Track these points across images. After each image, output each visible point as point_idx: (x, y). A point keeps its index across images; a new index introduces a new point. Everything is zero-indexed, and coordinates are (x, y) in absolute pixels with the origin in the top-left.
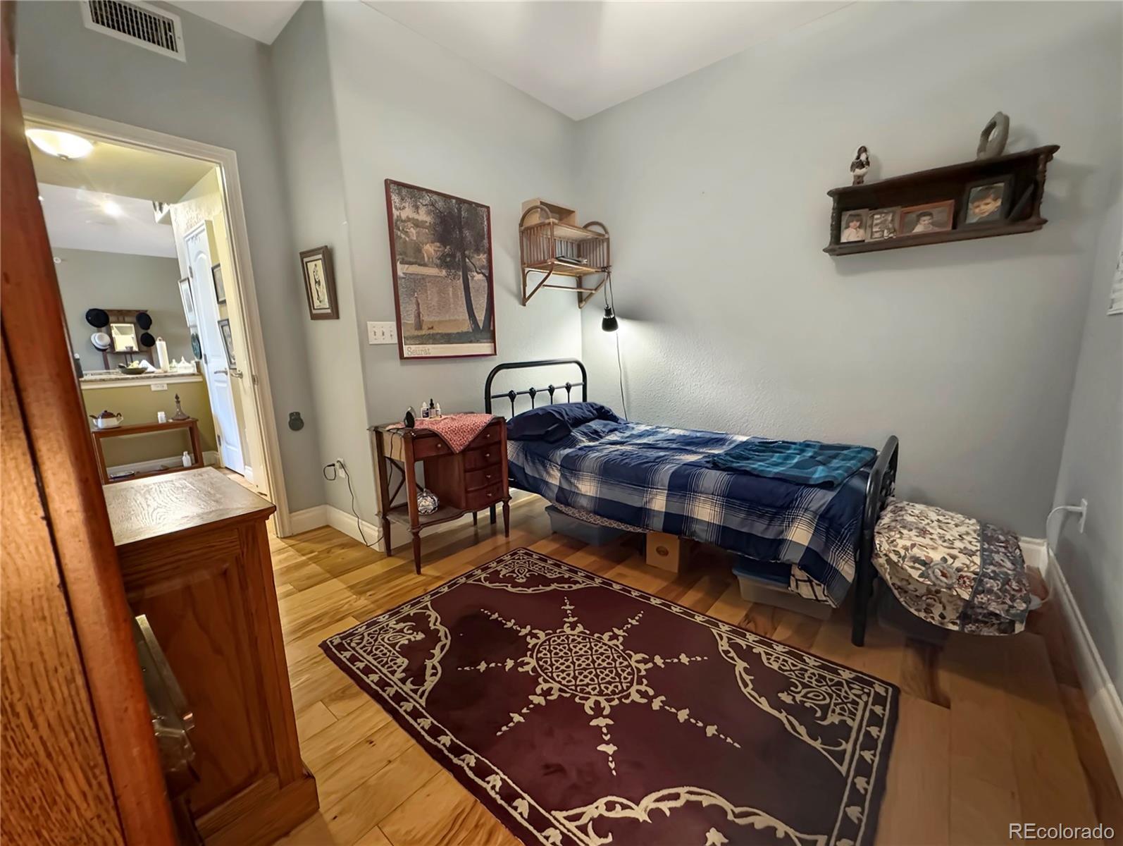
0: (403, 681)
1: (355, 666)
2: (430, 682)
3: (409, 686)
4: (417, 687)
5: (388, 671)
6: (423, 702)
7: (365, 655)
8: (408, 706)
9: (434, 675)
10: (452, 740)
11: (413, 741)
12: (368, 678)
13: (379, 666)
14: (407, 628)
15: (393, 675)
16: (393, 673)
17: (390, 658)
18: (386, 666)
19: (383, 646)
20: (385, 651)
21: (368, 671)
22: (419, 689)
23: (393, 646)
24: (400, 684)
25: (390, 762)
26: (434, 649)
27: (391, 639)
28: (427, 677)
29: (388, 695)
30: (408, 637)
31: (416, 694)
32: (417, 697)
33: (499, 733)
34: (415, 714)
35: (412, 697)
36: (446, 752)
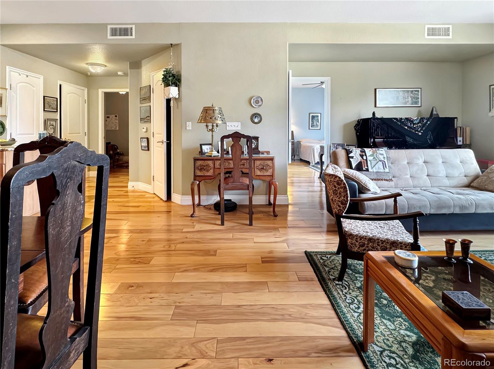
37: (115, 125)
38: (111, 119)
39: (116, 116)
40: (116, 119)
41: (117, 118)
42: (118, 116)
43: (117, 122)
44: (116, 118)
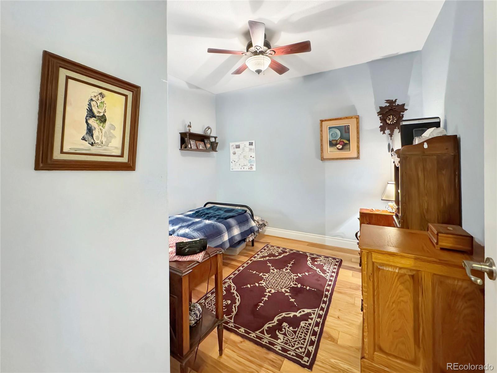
0: (312, 319)
1: (315, 340)
2: (307, 311)
3: (313, 316)
4: (312, 314)
5: (310, 326)
6: (317, 309)
7: (306, 341)
8: (321, 312)
9: (303, 311)
10: (324, 298)
11: (330, 307)
12: (318, 331)
13: (309, 331)
14: (281, 333)
15: (311, 324)
16: (310, 324)
17: (303, 329)
18: (308, 328)
19: (297, 336)
20: (300, 333)
21: (314, 334)
22: (312, 313)
23: (295, 332)
24: (314, 320)
25: (340, 310)
26: (290, 316)
27: (292, 335)
28: (306, 312)
29: (321, 320)
30: (287, 328)
31: (315, 313)
32: (316, 312)
33: (315, 290)
34: (322, 309)
35: (317, 313)
36: (328, 298)
37: (250, 161)
38: (243, 149)
39: (251, 144)
40: (251, 149)
41: (253, 147)
42: (254, 144)
43: (253, 155)
44: (251, 147)
